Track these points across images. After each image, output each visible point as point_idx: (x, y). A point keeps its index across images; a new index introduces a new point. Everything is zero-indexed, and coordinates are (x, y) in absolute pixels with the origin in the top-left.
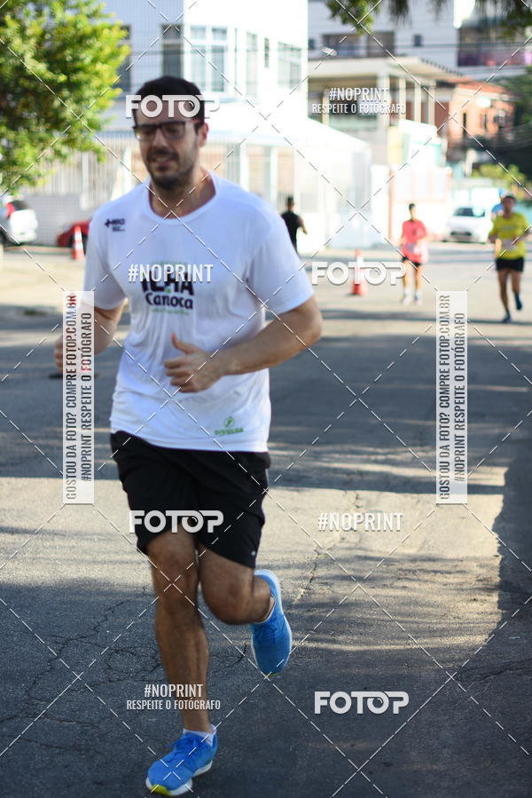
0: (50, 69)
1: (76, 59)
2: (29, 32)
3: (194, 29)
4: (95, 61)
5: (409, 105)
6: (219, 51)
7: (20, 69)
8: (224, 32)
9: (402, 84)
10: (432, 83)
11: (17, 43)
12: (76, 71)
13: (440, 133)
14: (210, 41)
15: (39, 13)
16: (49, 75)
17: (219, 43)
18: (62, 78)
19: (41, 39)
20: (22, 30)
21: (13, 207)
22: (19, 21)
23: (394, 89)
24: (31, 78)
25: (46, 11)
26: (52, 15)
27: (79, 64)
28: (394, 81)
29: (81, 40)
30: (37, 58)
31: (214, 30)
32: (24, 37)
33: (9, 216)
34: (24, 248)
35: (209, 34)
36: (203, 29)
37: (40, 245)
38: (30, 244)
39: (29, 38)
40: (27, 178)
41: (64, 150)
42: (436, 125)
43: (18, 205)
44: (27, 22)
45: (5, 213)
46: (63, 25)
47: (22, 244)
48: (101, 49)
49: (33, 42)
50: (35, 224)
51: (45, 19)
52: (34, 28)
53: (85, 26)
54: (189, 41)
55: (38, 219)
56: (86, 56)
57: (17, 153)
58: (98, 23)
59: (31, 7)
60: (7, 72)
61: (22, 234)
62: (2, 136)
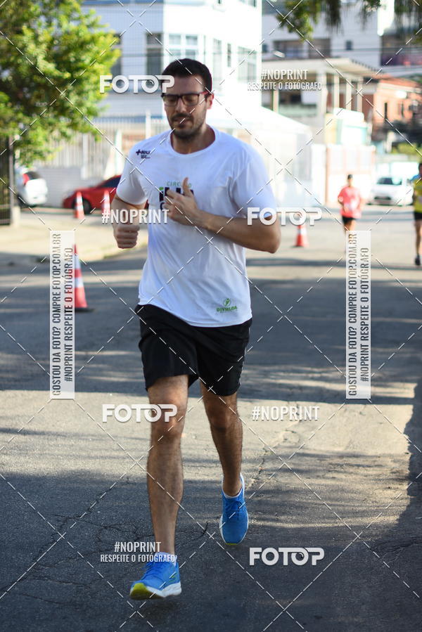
0: (58, 68)
1: (78, 60)
2: (41, 39)
3: (171, 36)
4: (93, 61)
5: (342, 97)
6: (191, 53)
7: (34, 68)
8: (195, 38)
9: (336, 80)
10: (360, 79)
11: (31, 48)
12: (78, 69)
13: (366, 119)
14: (184, 46)
15: (49, 23)
16: (57, 73)
17: (191, 47)
18: (67, 75)
19: (51, 44)
20: (36, 38)
21: (28, 177)
22: (33, 30)
23: (330, 84)
24: (43, 75)
25: (55, 22)
26: (60, 26)
27: (80, 64)
28: (329, 77)
29: (82, 45)
30: (47, 59)
31: (188, 37)
32: (37, 43)
33: (25, 184)
34: (37, 209)
35: (183, 40)
36: (179, 37)
37: (50, 207)
38: (41, 206)
39: (41, 43)
40: (40, 154)
41: (69, 132)
42: (363, 112)
43: (32, 176)
44: (40, 31)
45: (22, 181)
46: (68, 33)
47: (35, 206)
48: (98, 53)
49: (44, 47)
50: (45, 190)
51: (54, 29)
52: (45, 35)
53: (86, 34)
54: (167, 46)
55: (48, 185)
56: (86, 58)
57: (31, 134)
58: (96, 32)
59: (43, 19)
60: (24, 70)
61: (35, 198)
62: (18, 121)
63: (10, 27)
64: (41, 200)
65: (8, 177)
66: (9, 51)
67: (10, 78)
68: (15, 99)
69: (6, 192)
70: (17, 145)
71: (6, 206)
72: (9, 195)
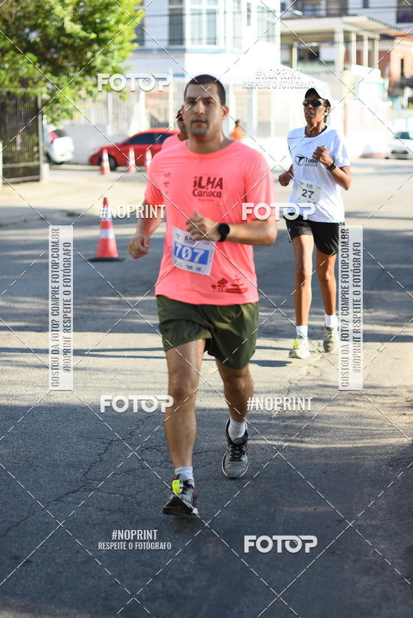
0: (84, 29)
1: (103, 21)
2: (67, 1)
4: (118, 22)
5: (359, 53)
6: (212, 13)
7: (61, 29)
9: (353, 37)
10: (377, 36)
11: (58, 10)
12: (103, 30)
13: (383, 75)
14: (205, 5)
16: (83, 34)
17: (212, 7)
18: (93, 36)
19: (77, 6)
21: (55, 136)
23: (347, 41)
24: (69, 36)
27: (105, 25)
28: (347, 34)
29: (107, 7)
30: (73, 20)
32: (64, 5)
33: (52, 142)
34: (63, 166)
37: (76, 164)
38: (68, 163)
39: (68, 5)
42: (379, 68)
43: (59, 134)
45: (50, 139)
47: (62, 163)
48: (123, 13)
49: (70, 8)
50: (72, 148)
54: (189, 6)
55: (75, 144)
56: (111, 19)
57: (58, 94)
60: (51, 31)
61: (62, 155)
62: (47, 81)
64: (68, 157)
65: (38, 135)
66: (37, 13)
67: (38, 40)
68: (42, 60)
69: (35, 149)
70: (45, 103)
71: (35, 163)
72: (38, 151)
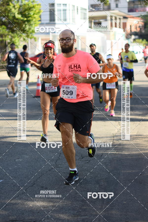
0: (22, 17)
1: (29, 14)
2: (16, 7)
3: (58, 4)
4: (34, 14)
5: (116, 24)
6: (65, 10)
7: (14, 17)
8: (66, 5)
11: (13, 10)
12: (29, 17)
14: (62, 7)
15: (18, 2)
17: (65, 8)
18: (25, 19)
20: (14, 7)
22: (13, 4)
24: (17, 19)
25: (20, 1)
26: (22, 2)
27: (30, 15)
29: (30, 9)
30: (18, 14)
32: (15, 9)
35: (62, 6)
36: (60, 4)
41: (26, 38)
44: (15, 4)
46: (25, 5)
48: (35, 11)
49: (17, 9)
51: (20, 3)
53: (31, 5)
54: (56, 8)
56: (32, 13)
57: (13, 40)
58: (35, 4)
60: (11, 18)
62: (9, 35)
63: (5, 3)
66: (5, 11)
67: (6, 21)
70: (9, 43)
